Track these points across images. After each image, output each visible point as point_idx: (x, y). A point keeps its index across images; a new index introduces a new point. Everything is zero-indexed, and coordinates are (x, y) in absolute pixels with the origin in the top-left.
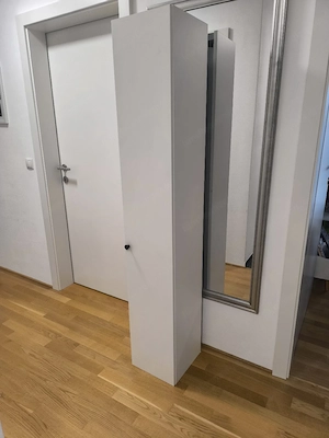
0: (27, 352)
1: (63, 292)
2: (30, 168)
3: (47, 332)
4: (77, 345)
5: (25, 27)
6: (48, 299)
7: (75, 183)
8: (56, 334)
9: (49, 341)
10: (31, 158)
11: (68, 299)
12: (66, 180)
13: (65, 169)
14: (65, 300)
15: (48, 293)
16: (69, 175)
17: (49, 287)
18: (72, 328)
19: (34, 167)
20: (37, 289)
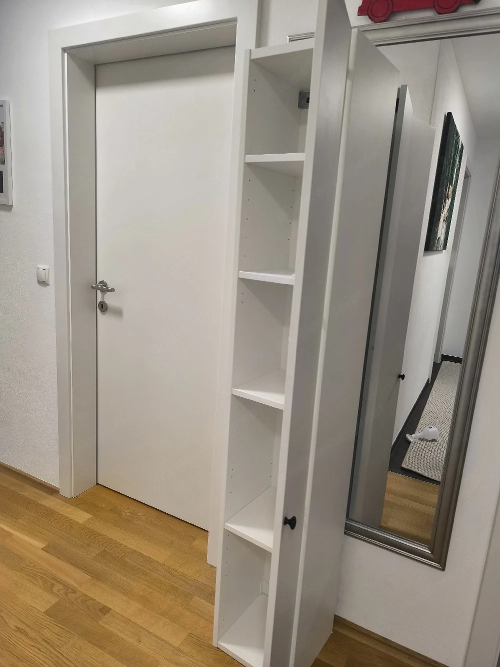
0: (13, 623)
1: (78, 502)
2: (43, 283)
3: (49, 582)
4: (105, 610)
5: (64, 50)
6: (49, 513)
7: (118, 313)
8: (66, 586)
9: (54, 600)
10: (46, 266)
11: (88, 516)
12: (103, 307)
13: (104, 288)
14: (81, 517)
15: (49, 502)
16: (109, 299)
17: (52, 491)
18: (97, 576)
19: (51, 281)
20: (31, 493)
